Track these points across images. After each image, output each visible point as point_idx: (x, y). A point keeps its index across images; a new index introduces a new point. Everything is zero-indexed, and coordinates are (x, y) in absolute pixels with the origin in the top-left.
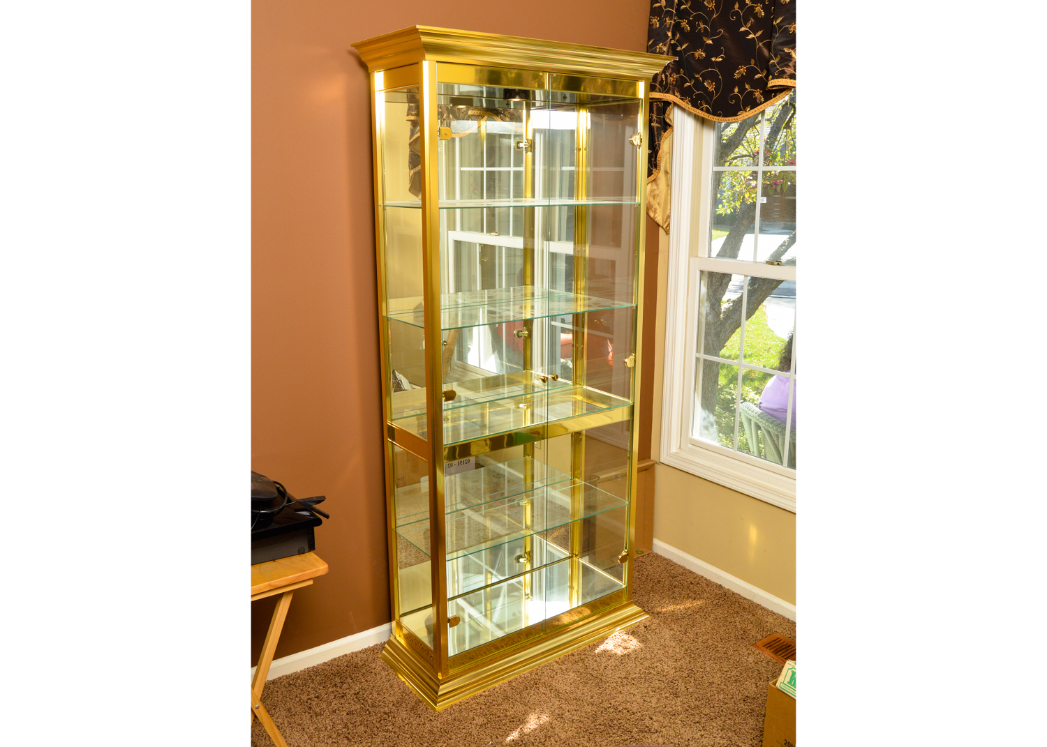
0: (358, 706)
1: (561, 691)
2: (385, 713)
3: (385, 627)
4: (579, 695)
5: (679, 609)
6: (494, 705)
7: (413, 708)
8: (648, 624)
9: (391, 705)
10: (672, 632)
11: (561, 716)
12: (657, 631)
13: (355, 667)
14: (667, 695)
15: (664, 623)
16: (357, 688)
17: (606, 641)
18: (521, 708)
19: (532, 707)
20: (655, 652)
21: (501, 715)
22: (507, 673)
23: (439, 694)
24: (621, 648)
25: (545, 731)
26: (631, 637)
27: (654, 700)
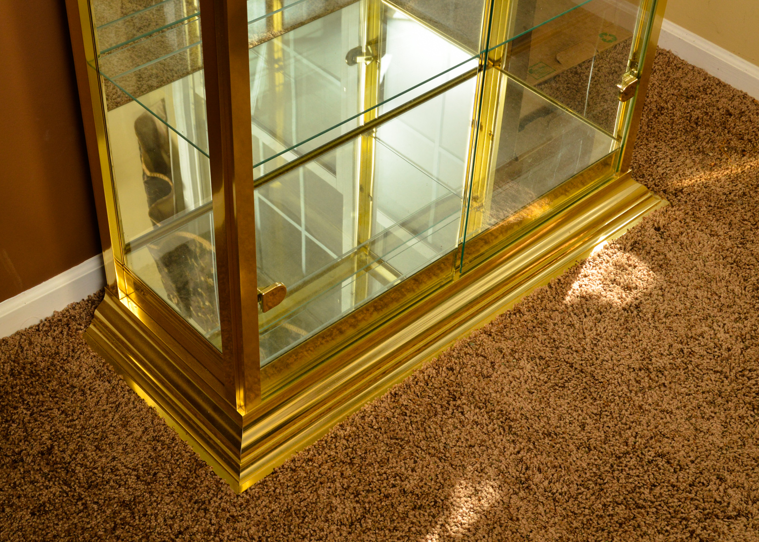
0: (56, 489)
1: (512, 416)
2: (124, 504)
3: (89, 266)
4: (554, 421)
5: (718, 180)
6: (370, 464)
7: (185, 485)
8: (662, 222)
9: (131, 481)
10: (715, 241)
11: (524, 484)
12: (683, 238)
13: (32, 375)
14: (742, 412)
15: (696, 219)
16: (46, 436)
17: (583, 271)
18: (432, 467)
19: (456, 462)
20: (691, 293)
21: (391, 491)
22: (384, 373)
23: (243, 445)
24: (618, 289)
25: (498, 529)
26: (634, 259)
27: (716, 428)
